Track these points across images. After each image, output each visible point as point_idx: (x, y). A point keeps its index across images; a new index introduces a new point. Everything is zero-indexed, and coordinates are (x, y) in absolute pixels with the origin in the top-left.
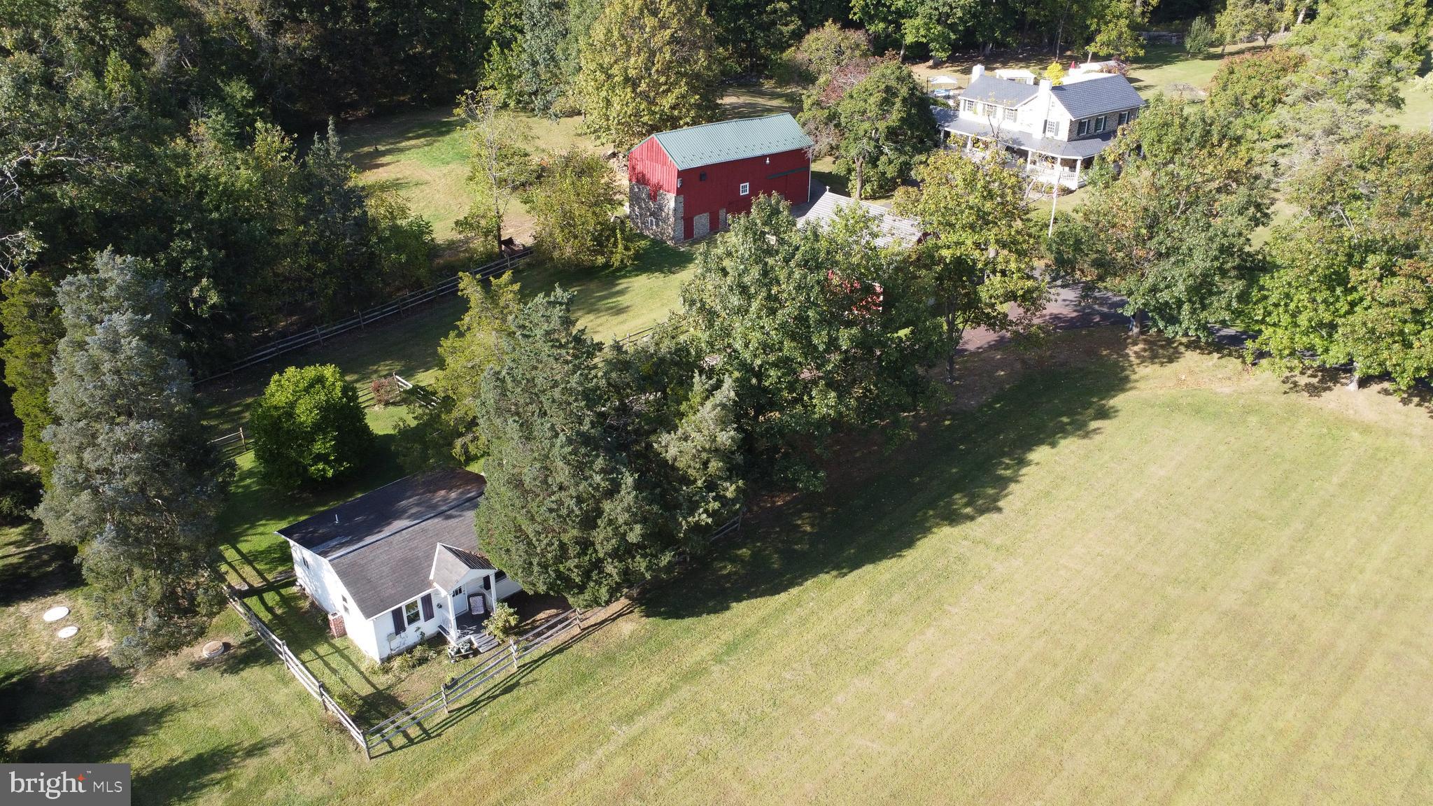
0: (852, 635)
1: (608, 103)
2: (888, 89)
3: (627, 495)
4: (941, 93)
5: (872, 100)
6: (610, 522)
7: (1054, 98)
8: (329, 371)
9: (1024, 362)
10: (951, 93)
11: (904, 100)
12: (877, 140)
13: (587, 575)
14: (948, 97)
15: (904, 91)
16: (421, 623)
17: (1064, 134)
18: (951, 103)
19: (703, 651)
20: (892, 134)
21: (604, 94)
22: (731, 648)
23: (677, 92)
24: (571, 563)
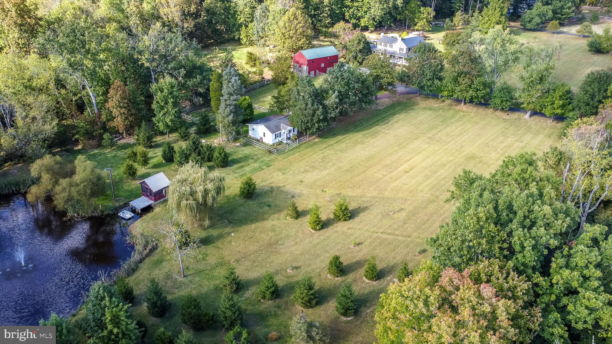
0: (360, 140)
1: (284, 43)
2: (359, 40)
3: (321, 110)
4: (372, 41)
5: (355, 42)
6: (317, 115)
7: (402, 42)
8: (247, 97)
9: (393, 101)
10: (375, 40)
11: (363, 42)
12: (357, 53)
13: (312, 127)
14: (374, 42)
15: (363, 40)
16: (279, 138)
17: (405, 52)
18: (375, 43)
19: (332, 142)
20: (360, 51)
21: (283, 41)
22: (337, 142)
23: (303, 40)
24: (309, 124)
